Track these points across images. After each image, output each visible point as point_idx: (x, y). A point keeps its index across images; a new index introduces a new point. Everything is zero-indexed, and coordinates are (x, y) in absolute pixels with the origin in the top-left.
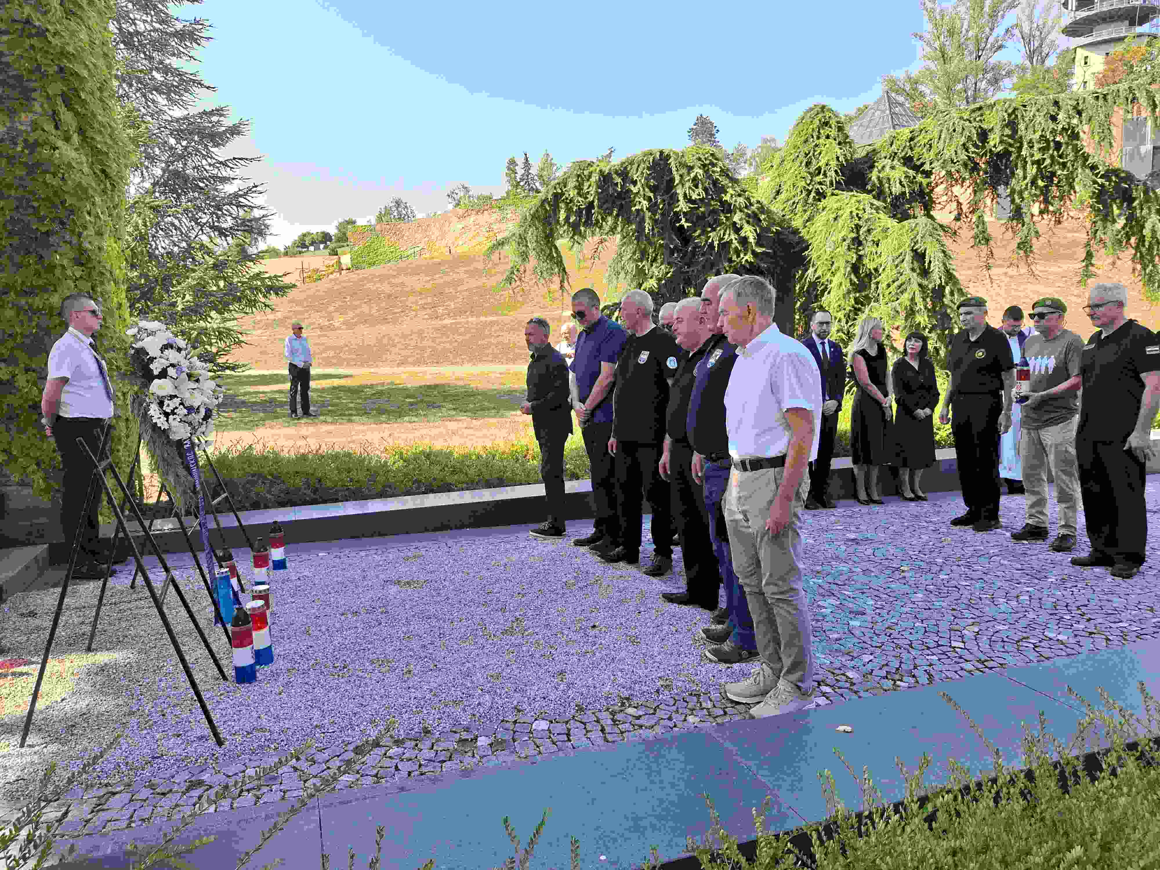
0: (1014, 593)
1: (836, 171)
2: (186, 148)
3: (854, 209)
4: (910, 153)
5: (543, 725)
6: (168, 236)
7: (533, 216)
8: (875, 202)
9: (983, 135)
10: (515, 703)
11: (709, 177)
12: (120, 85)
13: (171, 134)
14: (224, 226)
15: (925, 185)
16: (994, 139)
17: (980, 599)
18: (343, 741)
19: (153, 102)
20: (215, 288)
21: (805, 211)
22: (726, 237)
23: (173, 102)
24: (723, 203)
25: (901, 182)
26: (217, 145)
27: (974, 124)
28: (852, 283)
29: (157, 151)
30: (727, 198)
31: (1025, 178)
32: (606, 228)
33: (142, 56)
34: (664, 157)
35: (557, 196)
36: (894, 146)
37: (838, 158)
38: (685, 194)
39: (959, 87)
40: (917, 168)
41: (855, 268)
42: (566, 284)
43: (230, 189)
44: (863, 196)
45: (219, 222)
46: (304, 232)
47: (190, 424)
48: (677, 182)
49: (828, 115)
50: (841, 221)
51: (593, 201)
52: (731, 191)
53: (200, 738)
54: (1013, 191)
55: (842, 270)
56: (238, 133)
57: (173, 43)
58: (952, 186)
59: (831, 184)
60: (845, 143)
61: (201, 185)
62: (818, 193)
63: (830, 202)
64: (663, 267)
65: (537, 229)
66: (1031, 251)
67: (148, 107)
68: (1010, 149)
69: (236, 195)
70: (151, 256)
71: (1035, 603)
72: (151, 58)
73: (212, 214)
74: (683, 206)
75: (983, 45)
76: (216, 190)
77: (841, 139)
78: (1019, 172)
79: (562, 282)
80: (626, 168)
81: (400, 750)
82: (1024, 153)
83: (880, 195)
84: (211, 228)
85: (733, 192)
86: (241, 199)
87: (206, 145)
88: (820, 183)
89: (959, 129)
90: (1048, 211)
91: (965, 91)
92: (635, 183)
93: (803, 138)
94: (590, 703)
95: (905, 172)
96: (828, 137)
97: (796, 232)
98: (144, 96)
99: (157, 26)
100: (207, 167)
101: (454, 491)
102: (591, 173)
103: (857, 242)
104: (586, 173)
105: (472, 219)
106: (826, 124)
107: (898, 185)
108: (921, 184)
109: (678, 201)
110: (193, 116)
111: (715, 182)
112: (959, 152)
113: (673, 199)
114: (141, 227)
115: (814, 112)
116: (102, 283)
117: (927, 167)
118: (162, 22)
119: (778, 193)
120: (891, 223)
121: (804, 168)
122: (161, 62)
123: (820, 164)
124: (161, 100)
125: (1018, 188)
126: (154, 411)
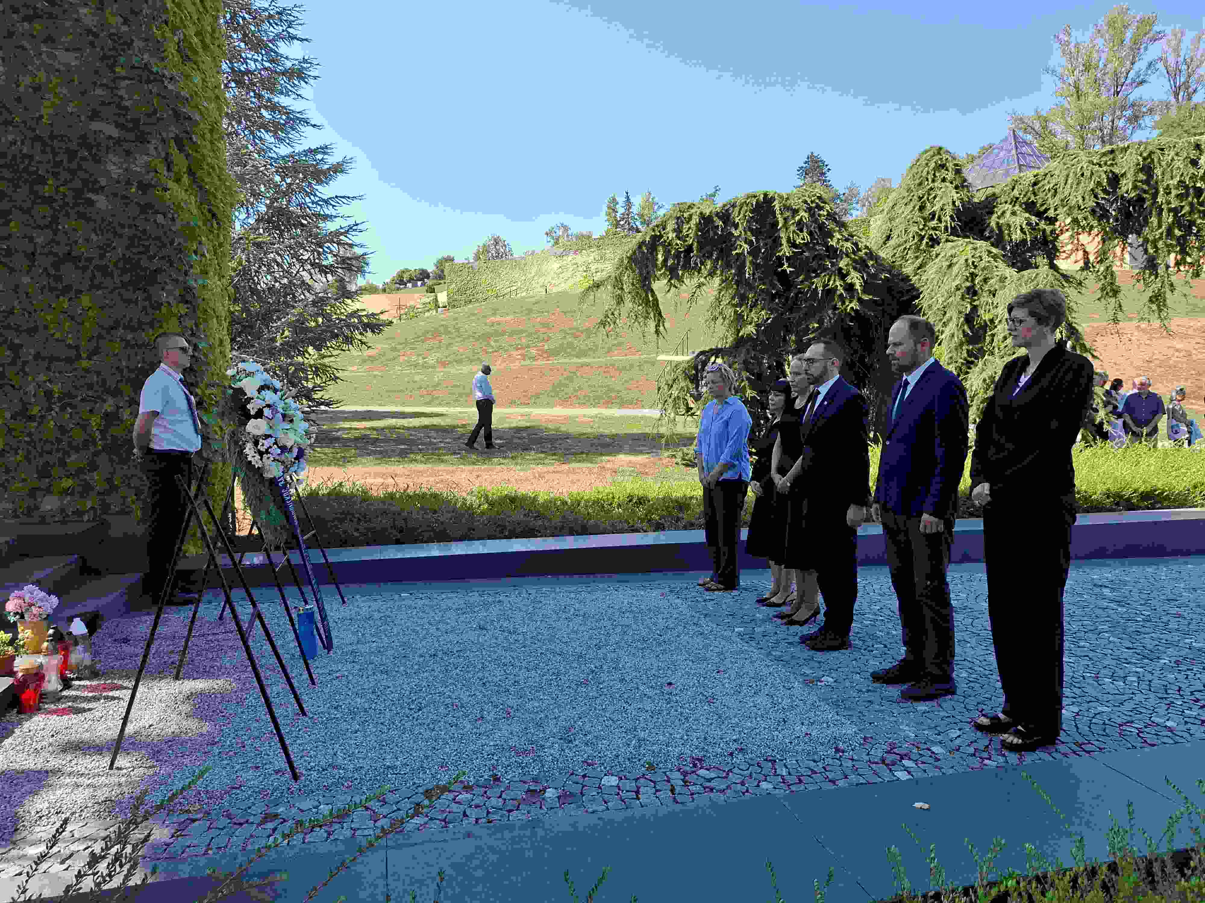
0: (1121, 673)
1: (951, 217)
2: (289, 185)
3: (970, 256)
4: (1033, 198)
5: (613, 781)
6: (269, 272)
7: (630, 258)
8: (994, 250)
9: (1115, 180)
10: (585, 756)
11: (816, 221)
12: (230, 124)
13: (277, 172)
14: (325, 263)
15: (1048, 232)
16: (1126, 186)
17: (1084, 677)
18: (414, 784)
19: (261, 139)
20: (313, 324)
21: (917, 258)
22: (831, 283)
23: (281, 140)
24: (829, 248)
25: (1022, 229)
26: (320, 182)
27: (1105, 168)
28: (965, 334)
29: (263, 189)
30: (833, 243)
31: (1160, 226)
32: (705, 272)
33: (252, 94)
34: (768, 200)
35: (656, 239)
36: (1015, 191)
37: (954, 203)
38: (789, 237)
39: (1094, 124)
40: (1039, 215)
41: (969, 319)
42: (661, 328)
43: (331, 226)
44: (980, 243)
45: (319, 259)
46: (402, 268)
47: (283, 462)
48: (780, 225)
49: (945, 156)
50: (955, 269)
51: (692, 244)
52: (837, 236)
53: (277, 772)
54: (1146, 241)
55: (954, 319)
56: (342, 171)
57: (282, 82)
58: (1078, 234)
59: (946, 228)
60: (963, 187)
61: (305, 222)
62: (931, 238)
63: (945, 249)
64: (763, 313)
65: (634, 272)
66: (1165, 305)
67: (256, 144)
68: (1145, 196)
69: (337, 233)
70: (254, 291)
71: (1144, 686)
72: (259, 96)
73: (313, 251)
74: (786, 250)
75: (1123, 80)
76: (318, 228)
77: (957, 182)
78: (1154, 220)
79: (657, 326)
80: (727, 210)
81: (469, 796)
82: (1159, 200)
83: (998, 241)
84: (312, 265)
85: (840, 237)
86: (342, 237)
87: (310, 183)
88: (934, 229)
89: (1087, 174)
90: (1185, 262)
91: (1101, 130)
92: (736, 226)
93: (917, 181)
94: (661, 762)
95: (1026, 219)
96: (944, 180)
97: (907, 279)
98: (252, 133)
99: (267, 64)
100: (310, 205)
101: (536, 536)
102: (691, 216)
103: (972, 292)
104: (686, 215)
105: (570, 258)
106: (943, 166)
107: (1019, 232)
108: (1044, 231)
109: (781, 245)
110: (299, 154)
111: (821, 227)
112: (1087, 197)
113: (777, 242)
114: (244, 263)
115: (931, 153)
116: (205, 321)
117: (1051, 213)
118: (272, 61)
119: (888, 238)
120: (1010, 272)
121: (917, 213)
122: (269, 100)
123: (935, 208)
124: (268, 138)
125: (1151, 238)
126: (249, 450)
